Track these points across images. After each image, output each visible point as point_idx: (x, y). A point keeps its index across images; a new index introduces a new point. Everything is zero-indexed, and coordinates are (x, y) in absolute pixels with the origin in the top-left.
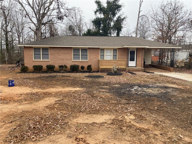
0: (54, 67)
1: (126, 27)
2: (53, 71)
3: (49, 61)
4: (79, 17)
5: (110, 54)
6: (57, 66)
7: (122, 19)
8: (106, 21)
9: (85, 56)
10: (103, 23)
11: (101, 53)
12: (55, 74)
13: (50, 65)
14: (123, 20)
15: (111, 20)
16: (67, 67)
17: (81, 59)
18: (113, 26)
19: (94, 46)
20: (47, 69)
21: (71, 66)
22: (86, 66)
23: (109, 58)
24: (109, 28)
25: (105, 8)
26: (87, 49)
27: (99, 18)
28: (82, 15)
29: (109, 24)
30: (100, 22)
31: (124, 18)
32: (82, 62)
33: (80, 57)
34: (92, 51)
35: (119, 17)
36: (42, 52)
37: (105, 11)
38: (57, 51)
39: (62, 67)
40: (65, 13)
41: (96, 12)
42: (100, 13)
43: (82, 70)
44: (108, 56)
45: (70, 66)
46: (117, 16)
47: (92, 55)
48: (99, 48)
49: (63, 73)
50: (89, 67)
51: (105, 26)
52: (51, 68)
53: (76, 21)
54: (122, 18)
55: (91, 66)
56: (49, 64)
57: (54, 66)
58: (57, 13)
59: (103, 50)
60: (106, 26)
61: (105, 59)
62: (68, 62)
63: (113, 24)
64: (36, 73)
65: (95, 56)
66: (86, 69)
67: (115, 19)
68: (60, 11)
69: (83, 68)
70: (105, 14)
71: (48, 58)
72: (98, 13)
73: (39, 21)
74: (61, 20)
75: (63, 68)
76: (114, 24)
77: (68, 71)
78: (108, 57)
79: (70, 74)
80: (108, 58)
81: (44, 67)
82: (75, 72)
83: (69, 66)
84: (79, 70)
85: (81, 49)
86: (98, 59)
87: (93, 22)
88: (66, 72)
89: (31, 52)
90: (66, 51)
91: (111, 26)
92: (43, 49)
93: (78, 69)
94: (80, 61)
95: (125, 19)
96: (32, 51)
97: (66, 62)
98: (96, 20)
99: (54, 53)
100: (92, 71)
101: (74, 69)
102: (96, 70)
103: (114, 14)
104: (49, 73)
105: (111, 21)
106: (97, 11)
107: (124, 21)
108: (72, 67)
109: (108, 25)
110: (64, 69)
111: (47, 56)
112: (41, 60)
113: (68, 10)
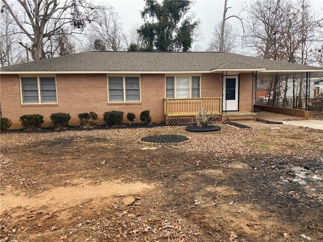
0: (69, 117)
1: (198, 39)
2: (65, 126)
3: (57, 106)
4: (111, 25)
5: (185, 87)
6: (74, 116)
7: (191, 25)
8: (163, 29)
9: (133, 93)
10: (158, 34)
11: (167, 84)
12: (71, 133)
13: (58, 114)
14: (193, 26)
15: (172, 26)
16: (97, 116)
17: (127, 99)
18: (177, 39)
19: (152, 69)
20: (51, 123)
21: (106, 114)
22: (137, 113)
23: (184, 95)
24: (169, 42)
25: (159, 6)
26: (138, 78)
27: (149, 24)
28: (118, 21)
29: (169, 34)
30: (151, 30)
31: (195, 24)
32: (128, 104)
33: (123, 95)
34: (148, 80)
35: (186, 22)
36: (41, 85)
37: (160, 12)
38: (74, 82)
39: (85, 118)
40: (86, 14)
41: (143, 14)
42: (152, 15)
43: (130, 123)
44: (183, 90)
45: (103, 113)
46: (182, 20)
47: (149, 89)
48: (164, 74)
49: (89, 129)
50: (145, 115)
51: (161, 39)
52: (61, 121)
53: (108, 31)
54: (192, 23)
55: (148, 112)
56: (56, 111)
57: (69, 115)
58: (72, 14)
59: (171, 78)
60: (164, 38)
61: (175, 98)
62: (98, 105)
63: (176, 34)
64: (29, 132)
65: (155, 92)
66: (137, 119)
67: (179, 25)
68: (78, 12)
69: (131, 117)
70: (162, 17)
71: (54, 98)
72: (148, 15)
73: (38, 29)
74: (79, 27)
75: (87, 120)
76: (178, 35)
77: (98, 124)
78: (182, 92)
79: (105, 131)
80: (181, 95)
81: (47, 118)
82: (115, 128)
83: (100, 115)
84: (123, 122)
85: (126, 78)
86: (161, 98)
87: (139, 31)
88: (95, 128)
89: (16, 87)
90: (92, 83)
91: (172, 38)
92: (41, 79)
93: (122, 119)
94: (124, 103)
95: (196, 26)
96: (18, 84)
97: (95, 105)
98: (145, 28)
99: (68, 86)
100: (151, 124)
101: (113, 120)
102: (159, 120)
103: (177, 18)
104: (58, 131)
105: (173, 30)
106: (146, 11)
107: (195, 29)
108: (108, 117)
109: (167, 35)
110: (90, 120)
111: (52, 94)
112: (40, 103)
113: (92, 9)
